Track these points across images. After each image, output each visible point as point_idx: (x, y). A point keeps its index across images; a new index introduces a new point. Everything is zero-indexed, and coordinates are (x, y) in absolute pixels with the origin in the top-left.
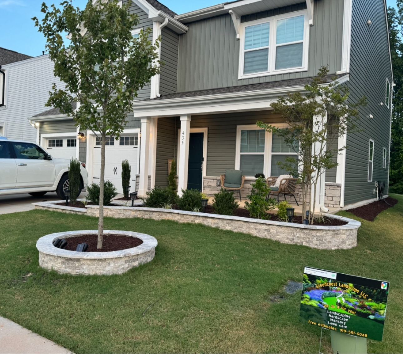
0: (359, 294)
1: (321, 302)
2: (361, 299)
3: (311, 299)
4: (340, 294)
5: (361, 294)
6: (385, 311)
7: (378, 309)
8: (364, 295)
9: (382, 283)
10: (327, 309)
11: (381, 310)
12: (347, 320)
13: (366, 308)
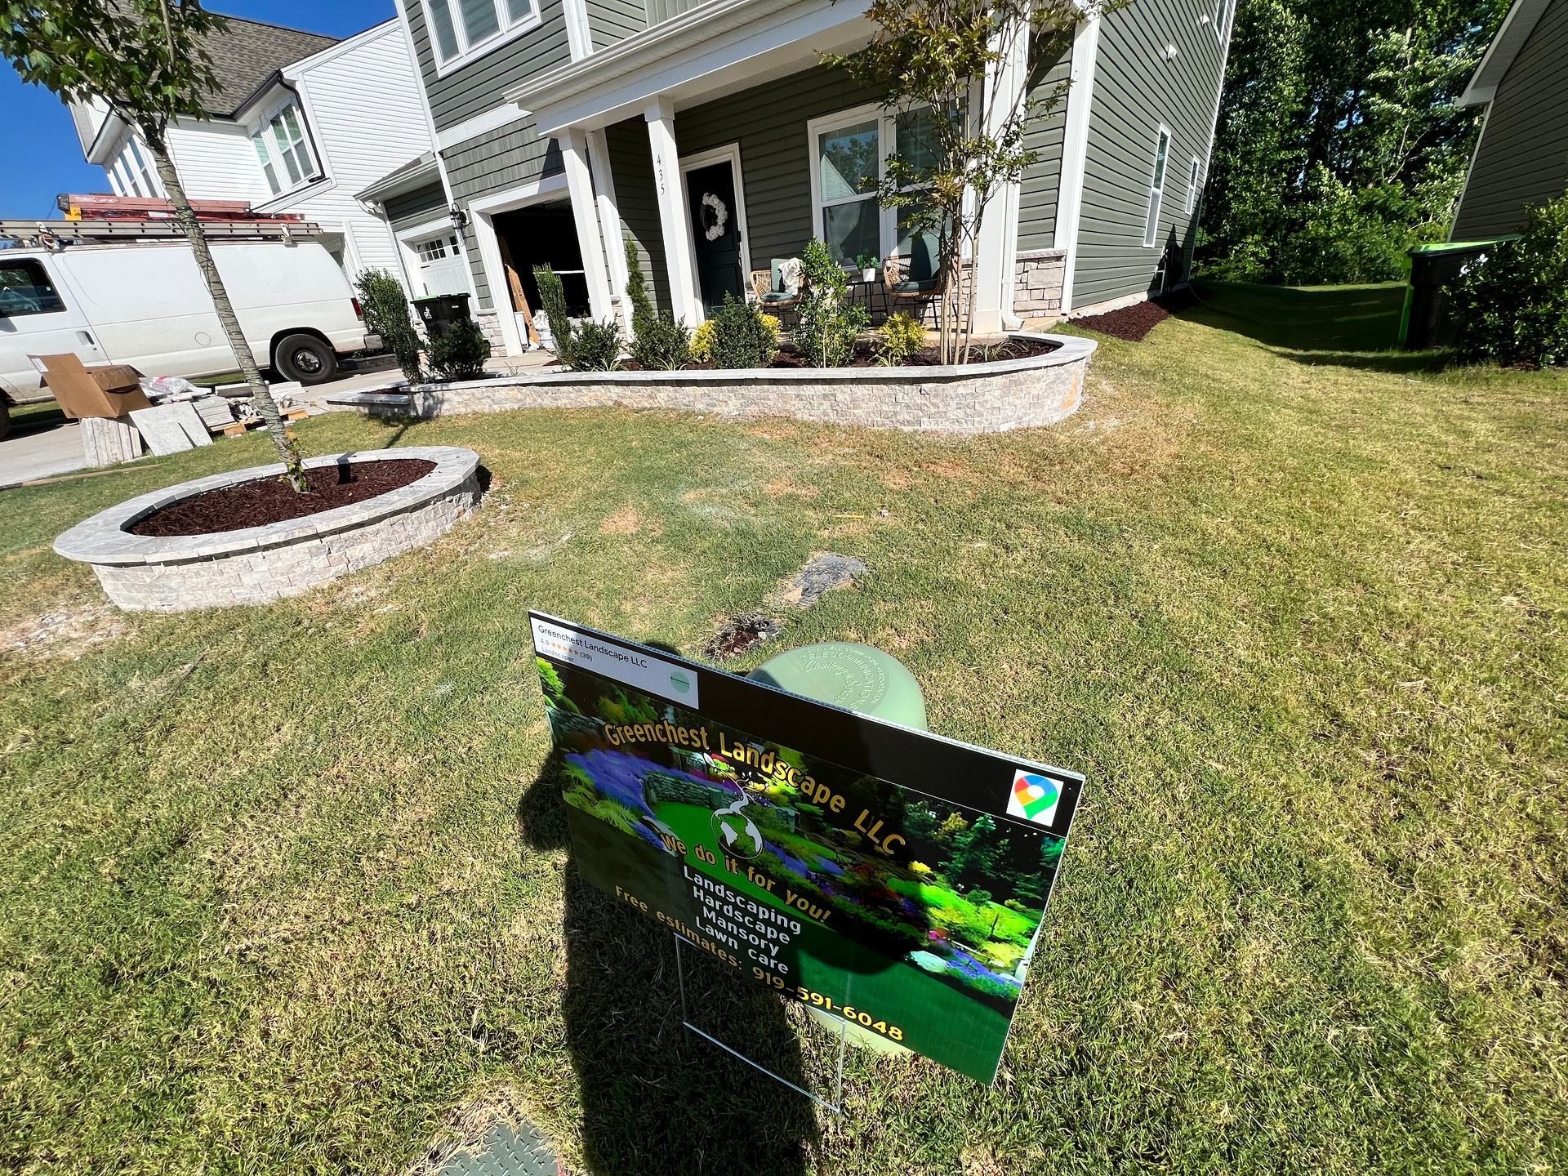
0: (845, 819)
1: (646, 818)
2: (857, 849)
3: (600, 794)
4: (735, 799)
5: (858, 824)
6: (1029, 952)
7: (978, 932)
8: (881, 835)
9: (1020, 775)
10: (680, 860)
11: (994, 939)
12: (784, 938)
13: (894, 905)
